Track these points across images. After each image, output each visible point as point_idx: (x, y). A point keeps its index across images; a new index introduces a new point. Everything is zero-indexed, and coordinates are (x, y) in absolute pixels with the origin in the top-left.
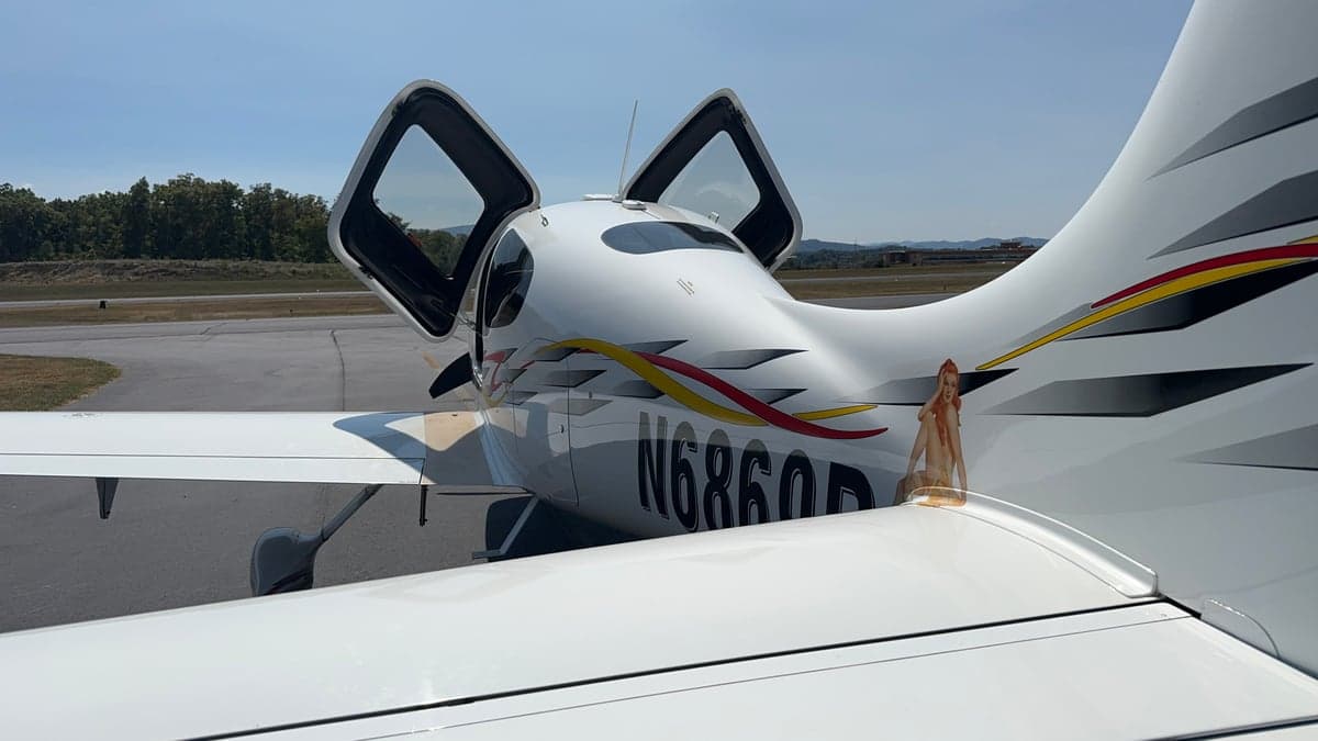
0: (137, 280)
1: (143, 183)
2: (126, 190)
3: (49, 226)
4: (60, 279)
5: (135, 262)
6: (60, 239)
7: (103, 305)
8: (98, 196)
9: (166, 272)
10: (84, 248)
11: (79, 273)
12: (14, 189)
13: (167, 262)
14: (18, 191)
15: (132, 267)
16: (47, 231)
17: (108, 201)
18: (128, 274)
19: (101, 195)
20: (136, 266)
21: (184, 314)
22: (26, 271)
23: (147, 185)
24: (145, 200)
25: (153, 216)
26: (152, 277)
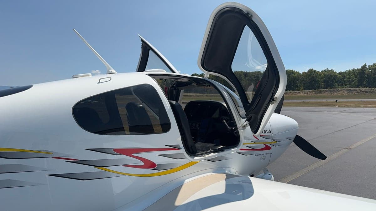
0: (357, 94)
1: (365, 65)
2: (360, 68)
3: (337, 79)
4: (335, 93)
5: (357, 89)
6: (339, 83)
7: (336, 101)
8: (351, 70)
9: (366, 92)
10: (346, 85)
11: (341, 92)
12: (329, 70)
13: (367, 89)
14: (330, 70)
15: (356, 90)
16: (336, 81)
17: (354, 71)
18: (355, 92)
19: (352, 70)
20: (358, 90)
21: (358, 105)
22: (327, 92)
23: (366, 66)
24: (365, 70)
25: (367, 75)
26: (362, 93)
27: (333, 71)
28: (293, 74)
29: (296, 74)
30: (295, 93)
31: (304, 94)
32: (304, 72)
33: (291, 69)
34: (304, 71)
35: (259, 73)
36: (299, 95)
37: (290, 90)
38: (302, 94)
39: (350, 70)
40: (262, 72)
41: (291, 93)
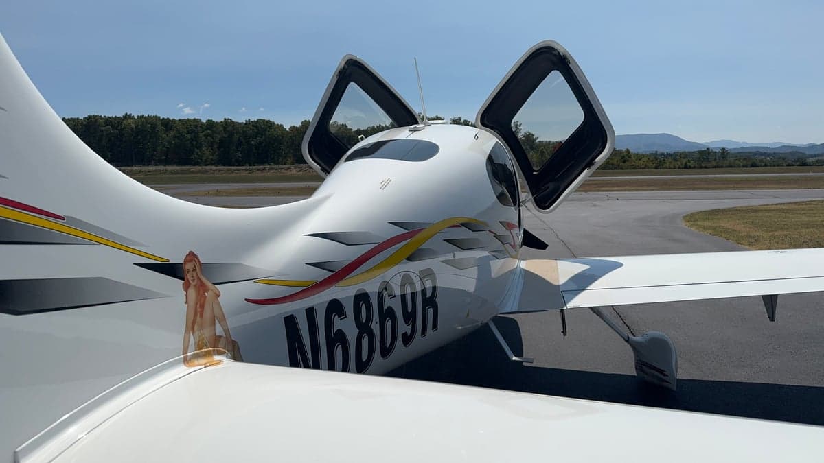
27: (346, 126)
28: (273, 130)
29: (277, 130)
30: (282, 169)
31: (300, 171)
32: (294, 126)
33: (267, 119)
34: (292, 125)
35: (198, 122)
36: (288, 173)
37: (269, 164)
38: (294, 172)
39: (373, 127)
40: (205, 122)
41: (272, 169)
